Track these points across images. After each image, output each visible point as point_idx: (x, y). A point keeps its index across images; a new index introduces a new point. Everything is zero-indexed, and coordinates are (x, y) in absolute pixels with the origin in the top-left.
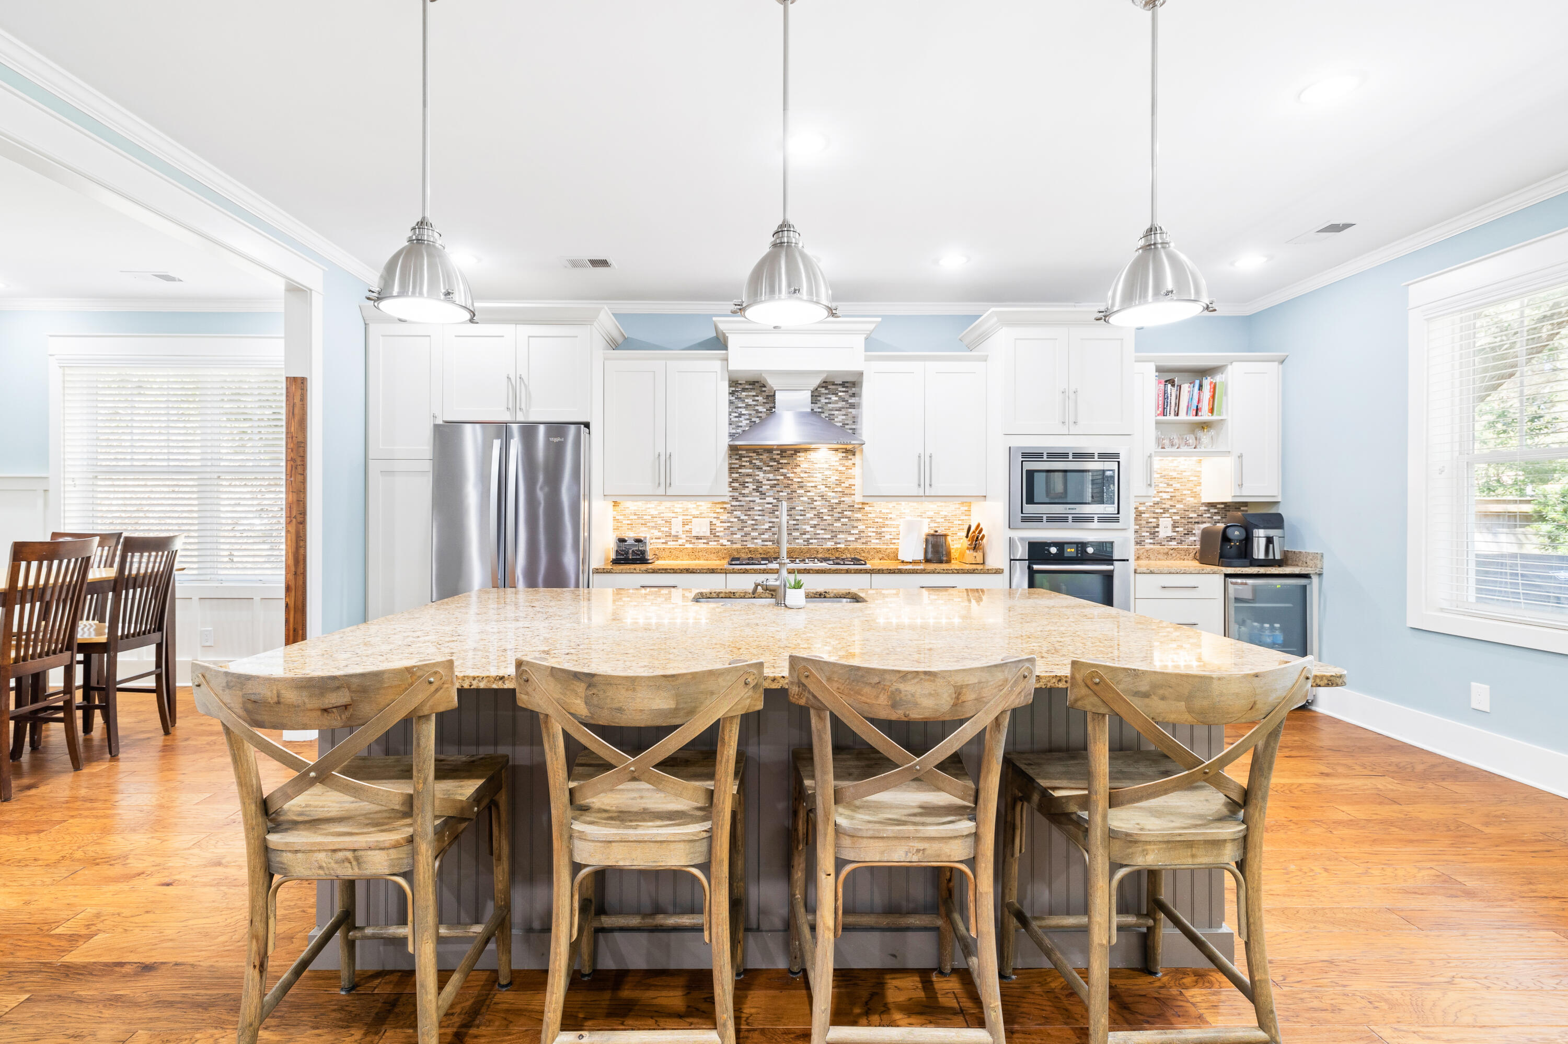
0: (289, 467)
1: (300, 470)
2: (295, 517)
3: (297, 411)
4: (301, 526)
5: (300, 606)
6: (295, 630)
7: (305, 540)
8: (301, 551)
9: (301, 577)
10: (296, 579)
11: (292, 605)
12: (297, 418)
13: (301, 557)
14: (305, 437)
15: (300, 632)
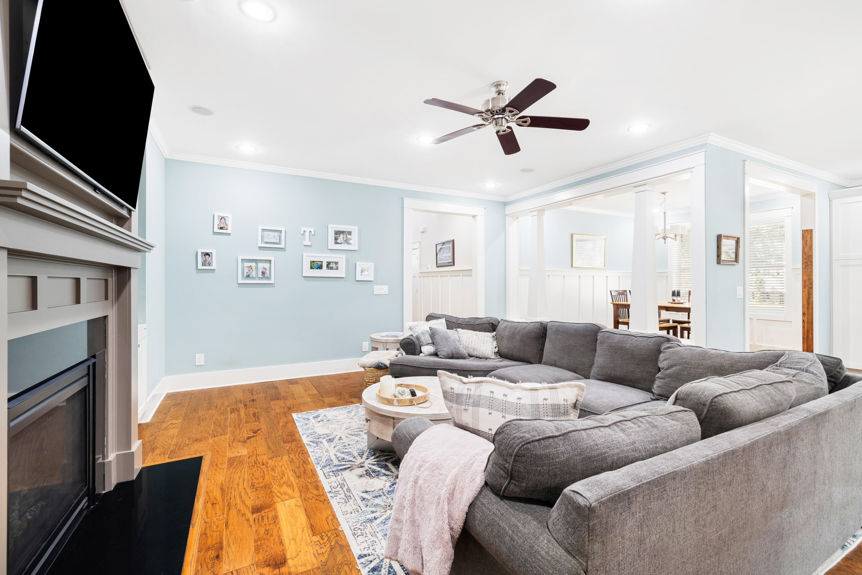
0: (804, 266)
1: (810, 266)
2: (807, 286)
3: (808, 243)
4: (811, 289)
5: (810, 322)
6: (808, 331)
7: (812, 295)
8: (811, 299)
9: (811, 310)
10: (808, 311)
11: (806, 320)
12: (808, 246)
13: (811, 302)
14: (812, 253)
15: (811, 332)
